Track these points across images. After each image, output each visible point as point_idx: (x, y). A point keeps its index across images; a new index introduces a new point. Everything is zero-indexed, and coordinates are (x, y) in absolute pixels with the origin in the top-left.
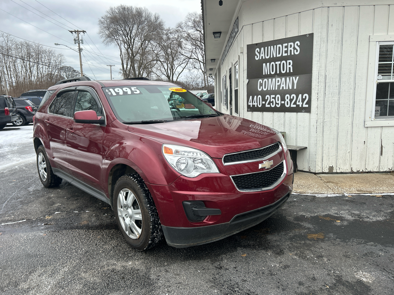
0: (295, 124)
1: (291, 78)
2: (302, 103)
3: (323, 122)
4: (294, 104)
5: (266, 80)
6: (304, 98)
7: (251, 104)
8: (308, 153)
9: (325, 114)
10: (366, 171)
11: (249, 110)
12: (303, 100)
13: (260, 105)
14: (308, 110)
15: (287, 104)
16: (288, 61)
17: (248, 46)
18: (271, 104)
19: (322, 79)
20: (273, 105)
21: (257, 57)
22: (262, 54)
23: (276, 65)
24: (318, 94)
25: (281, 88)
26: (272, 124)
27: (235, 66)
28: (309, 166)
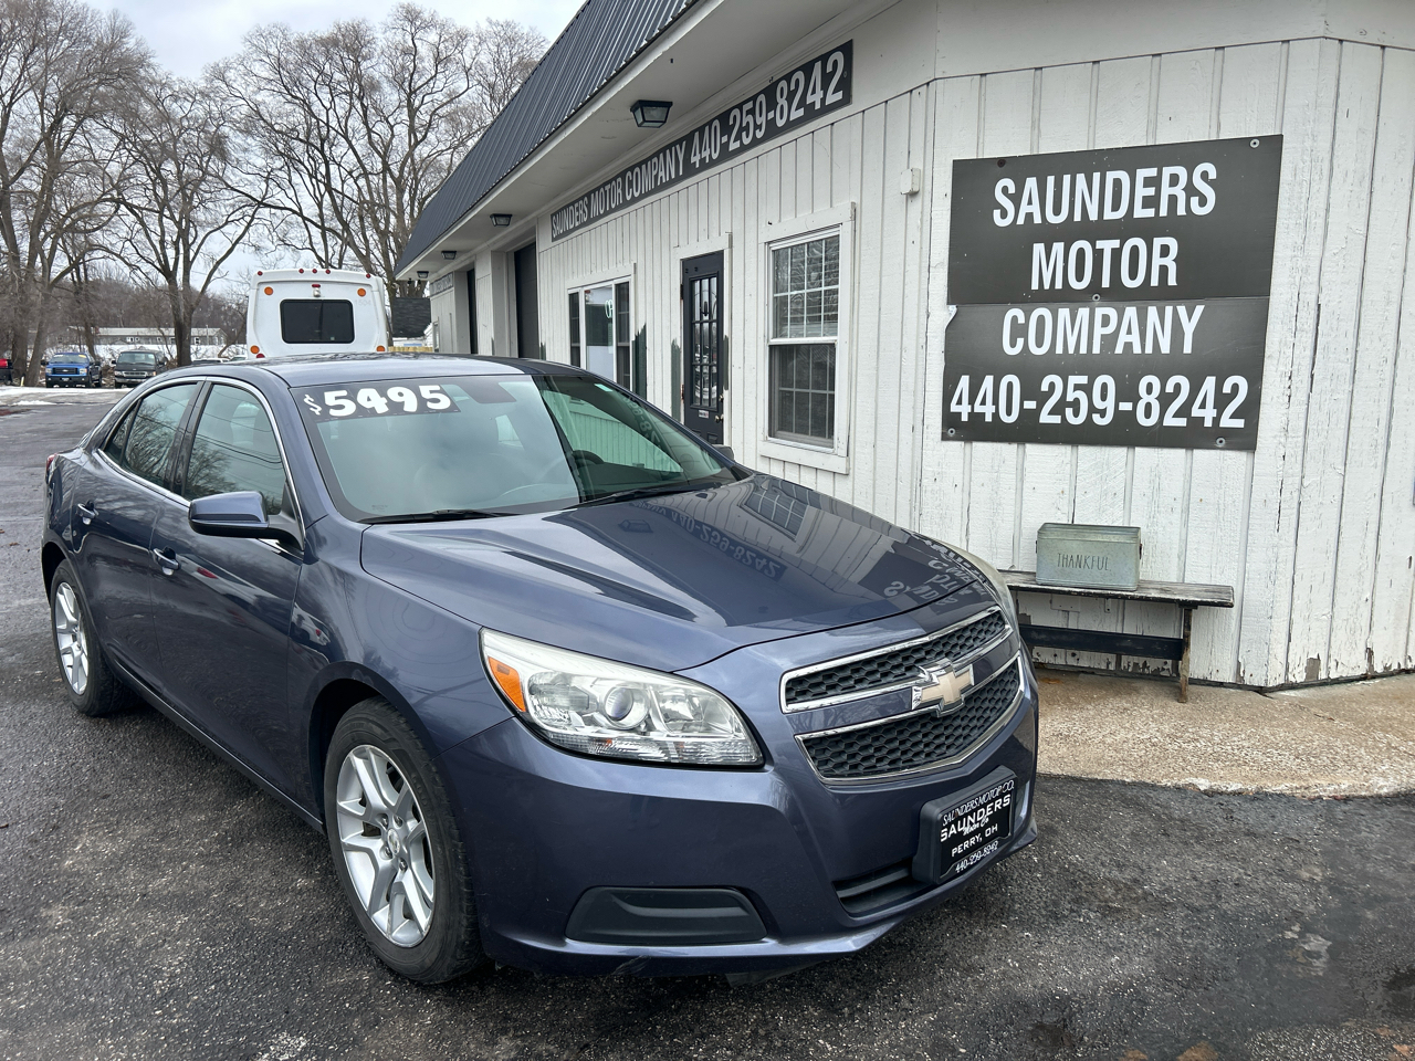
0: (1179, 494)
1: (1169, 310)
2: (1214, 413)
3: (1301, 489)
4: (1176, 415)
5: (1043, 311)
6: (1229, 392)
7: (964, 410)
8: (1235, 612)
11: (951, 435)
12: (1222, 401)
13: (1009, 413)
14: (1244, 441)
15: (1148, 414)
16: (1158, 242)
18: (1069, 412)
19: (1307, 320)
20: (1076, 414)
21: (1004, 215)
22: (1030, 203)
23: (1098, 254)
24: (1290, 378)
25: (1119, 350)
26: (1067, 492)
27: (775, 247)
28: (1239, 663)
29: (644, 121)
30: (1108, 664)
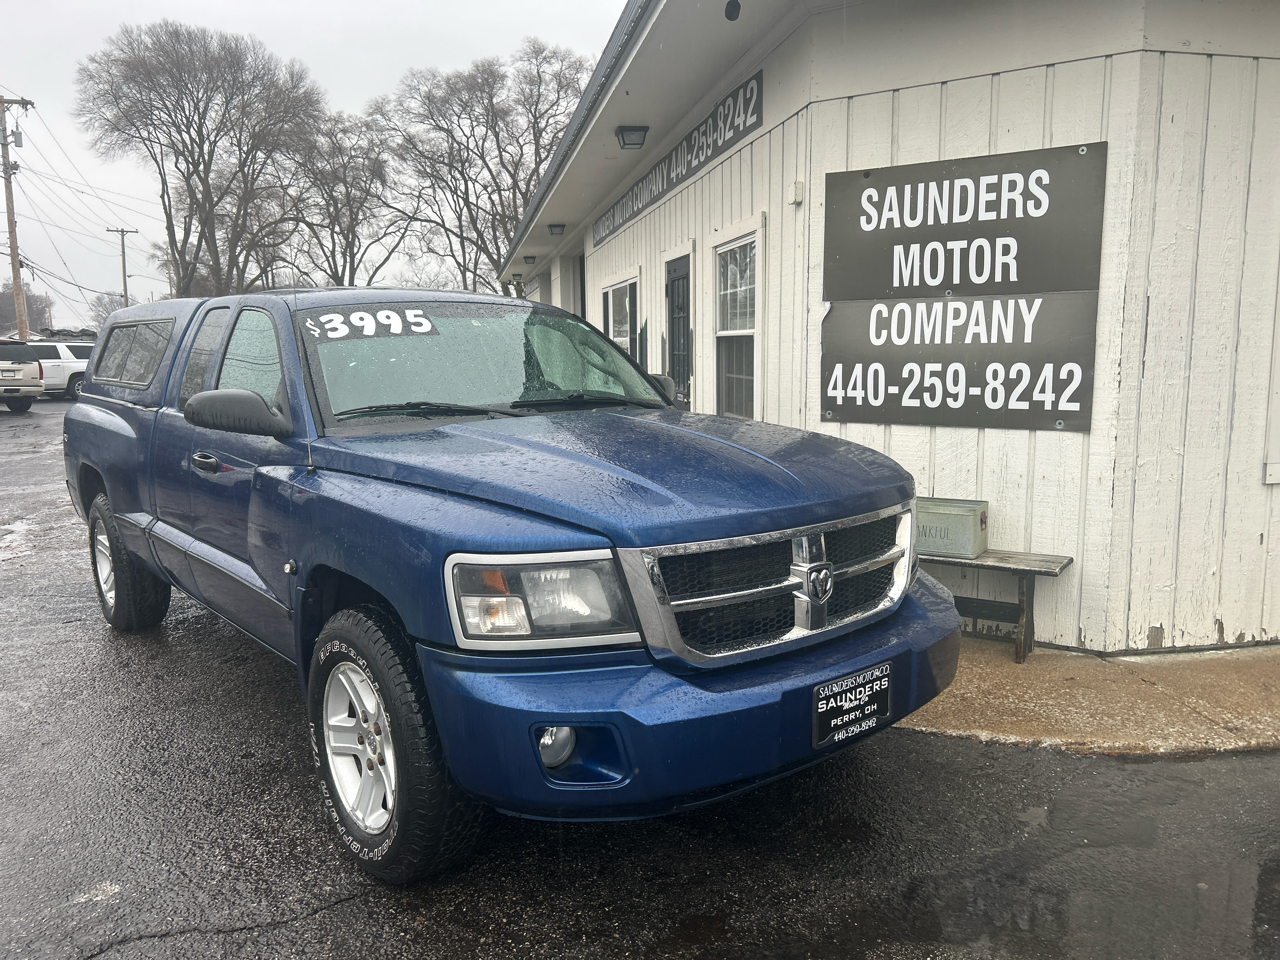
0: (1025, 473)
1: (1011, 303)
2: (1053, 397)
3: (1135, 467)
4: (1020, 399)
5: (903, 306)
6: (1065, 377)
7: (839, 394)
8: (1076, 581)
9: (1141, 437)
10: (1265, 639)
11: (829, 417)
12: (1059, 386)
13: (876, 397)
14: (1080, 422)
15: (994, 399)
16: (1000, 242)
17: (831, 179)
18: (926, 396)
19: (1136, 311)
20: (933, 398)
21: (869, 221)
22: (891, 209)
23: (949, 254)
24: (1120, 365)
25: (968, 340)
26: (927, 468)
27: (721, 250)
28: (1080, 629)
29: (625, 144)
30: (966, 625)
